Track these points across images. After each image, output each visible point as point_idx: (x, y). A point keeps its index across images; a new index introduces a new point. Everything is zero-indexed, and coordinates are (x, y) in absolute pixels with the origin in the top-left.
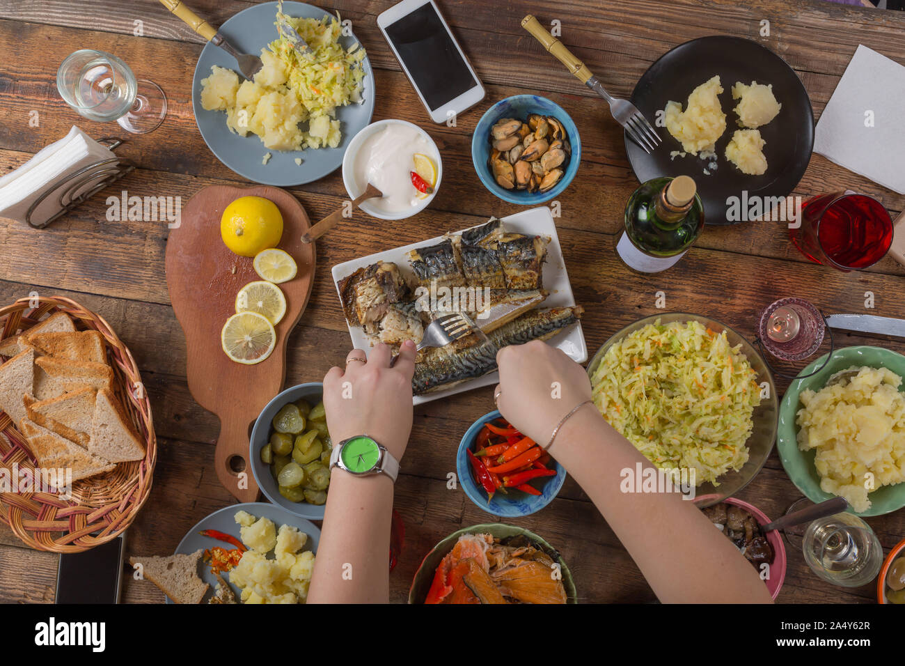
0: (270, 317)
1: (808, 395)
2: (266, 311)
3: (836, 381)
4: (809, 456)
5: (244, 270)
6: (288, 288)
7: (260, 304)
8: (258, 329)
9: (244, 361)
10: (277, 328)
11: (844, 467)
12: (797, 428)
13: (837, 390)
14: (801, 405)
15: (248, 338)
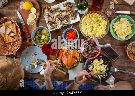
0: (34, 18)
1: (114, 23)
2: (33, 17)
3: (118, 21)
4: (115, 33)
5: (29, 11)
6: (36, 14)
7: (32, 16)
8: (32, 20)
9: (30, 25)
10: (35, 20)
11: (120, 33)
12: (113, 29)
13: (118, 22)
14: (113, 25)
15: (31, 21)
